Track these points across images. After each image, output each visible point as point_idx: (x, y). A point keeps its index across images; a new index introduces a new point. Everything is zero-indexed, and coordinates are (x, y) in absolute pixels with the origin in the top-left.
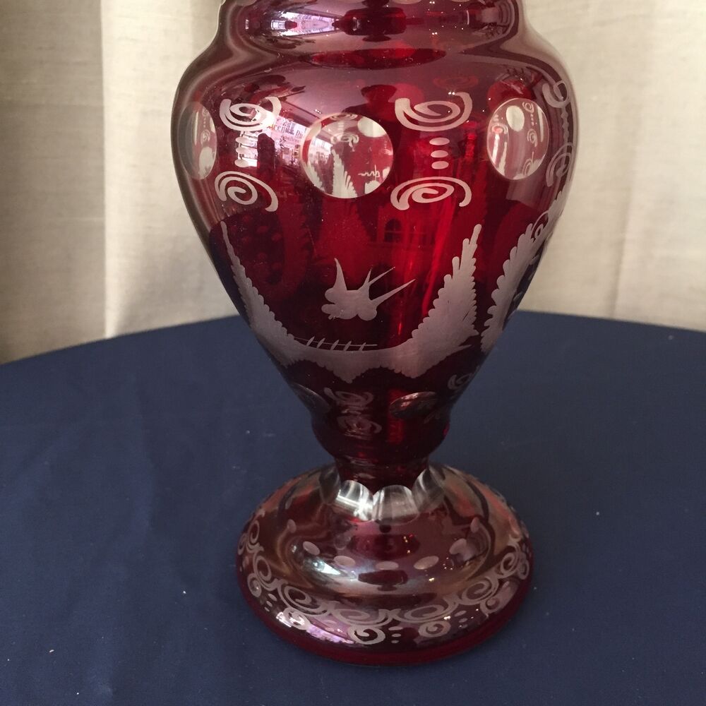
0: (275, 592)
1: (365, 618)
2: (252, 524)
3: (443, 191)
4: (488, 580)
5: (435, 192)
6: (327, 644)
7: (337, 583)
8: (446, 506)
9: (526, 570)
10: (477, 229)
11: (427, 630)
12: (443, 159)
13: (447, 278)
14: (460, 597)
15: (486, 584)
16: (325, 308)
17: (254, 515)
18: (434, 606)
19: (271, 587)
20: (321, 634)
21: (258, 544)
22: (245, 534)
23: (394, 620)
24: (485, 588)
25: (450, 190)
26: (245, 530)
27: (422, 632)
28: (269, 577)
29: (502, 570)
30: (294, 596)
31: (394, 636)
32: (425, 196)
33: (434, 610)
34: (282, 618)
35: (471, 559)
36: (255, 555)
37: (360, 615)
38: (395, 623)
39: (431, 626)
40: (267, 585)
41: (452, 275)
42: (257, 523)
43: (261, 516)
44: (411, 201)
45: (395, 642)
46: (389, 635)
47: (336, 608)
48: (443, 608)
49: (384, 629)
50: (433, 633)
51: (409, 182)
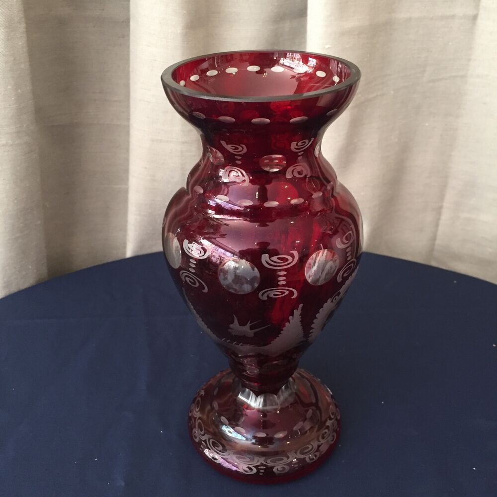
0: (205, 441)
1: (248, 461)
2: (197, 399)
3: (283, 293)
4: (311, 445)
5: (280, 293)
6: (229, 470)
7: (235, 442)
8: (298, 401)
9: (334, 438)
10: (301, 306)
11: (277, 470)
12: (283, 280)
13: (287, 324)
14: (296, 454)
15: (310, 447)
16: (229, 330)
17: (199, 394)
18: (282, 457)
19: (203, 438)
20: (226, 465)
21: (199, 413)
22: (193, 404)
23: (261, 463)
24: (310, 449)
25: (287, 292)
26: (194, 402)
27: (275, 470)
28: (202, 433)
29: (321, 439)
30: (214, 444)
31: (261, 471)
32: (275, 295)
33: (282, 459)
34: (207, 452)
35: (309, 429)
36: (197, 418)
37: (245, 459)
38: (262, 465)
39: (280, 468)
40: (203, 437)
41: (289, 322)
42: (200, 399)
43: (202, 395)
44: (268, 296)
45: (261, 474)
46: (258, 470)
47: (234, 454)
48: (286, 459)
49: (256, 467)
50: (280, 471)
51: (267, 290)
